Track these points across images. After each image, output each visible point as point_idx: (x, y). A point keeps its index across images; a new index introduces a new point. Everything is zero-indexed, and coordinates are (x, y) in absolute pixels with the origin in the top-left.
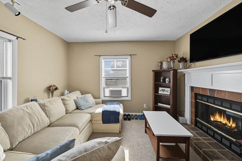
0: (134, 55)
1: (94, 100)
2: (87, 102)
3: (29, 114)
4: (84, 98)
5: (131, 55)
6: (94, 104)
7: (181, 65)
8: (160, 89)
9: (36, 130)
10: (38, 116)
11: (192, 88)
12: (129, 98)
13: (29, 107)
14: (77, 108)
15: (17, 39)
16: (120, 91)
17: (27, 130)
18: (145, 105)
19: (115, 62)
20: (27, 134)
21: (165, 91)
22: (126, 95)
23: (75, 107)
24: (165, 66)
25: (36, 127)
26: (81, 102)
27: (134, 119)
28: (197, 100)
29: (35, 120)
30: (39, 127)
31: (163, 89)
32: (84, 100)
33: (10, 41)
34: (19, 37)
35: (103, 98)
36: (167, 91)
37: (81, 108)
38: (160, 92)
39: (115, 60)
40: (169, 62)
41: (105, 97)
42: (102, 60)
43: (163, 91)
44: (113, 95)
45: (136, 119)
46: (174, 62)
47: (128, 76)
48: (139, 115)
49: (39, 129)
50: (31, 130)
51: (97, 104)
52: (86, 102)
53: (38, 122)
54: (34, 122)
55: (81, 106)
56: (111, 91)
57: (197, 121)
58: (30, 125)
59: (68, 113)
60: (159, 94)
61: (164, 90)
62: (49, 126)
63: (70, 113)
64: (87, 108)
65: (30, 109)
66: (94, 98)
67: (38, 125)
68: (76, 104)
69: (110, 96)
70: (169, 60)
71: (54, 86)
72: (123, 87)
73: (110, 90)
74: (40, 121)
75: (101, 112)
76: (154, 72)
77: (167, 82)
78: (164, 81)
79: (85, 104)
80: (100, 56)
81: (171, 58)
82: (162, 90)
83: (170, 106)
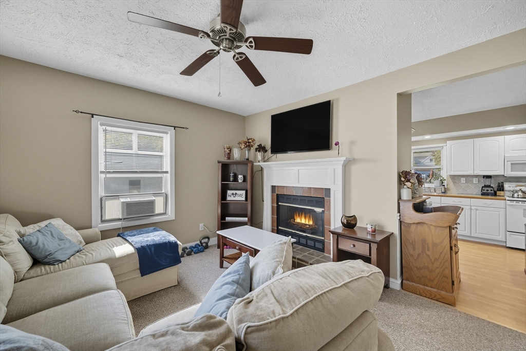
0: (184, 128)
1: (77, 233)
2: (63, 240)
4: (49, 232)
5: (175, 127)
6: (81, 242)
7: (259, 155)
8: (229, 192)
11: (273, 188)
12: (169, 217)
16: (151, 204)
18: (201, 225)
22: (162, 212)
24: (236, 155)
26: (46, 244)
27: (185, 255)
28: (279, 203)
31: (234, 192)
32: (52, 235)
35: (100, 225)
36: (241, 195)
37: (54, 258)
38: (229, 198)
39: (134, 132)
40: (242, 149)
42: (99, 126)
43: (234, 196)
44: (131, 215)
45: (189, 254)
46: (249, 150)
47: (169, 170)
48: (191, 247)
51: (88, 241)
52: (61, 240)
55: (53, 252)
56: (128, 206)
57: (279, 230)
60: (228, 202)
61: (236, 194)
63: (21, 281)
66: (77, 229)
69: (125, 217)
70: (243, 147)
72: (155, 195)
73: (123, 203)
76: (221, 164)
77: (240, 181)
78: (236, 179)
79: (60, 248)
80: (92, 115)
81: (246, 144)
82: (233, 194)
83: (247, 218)
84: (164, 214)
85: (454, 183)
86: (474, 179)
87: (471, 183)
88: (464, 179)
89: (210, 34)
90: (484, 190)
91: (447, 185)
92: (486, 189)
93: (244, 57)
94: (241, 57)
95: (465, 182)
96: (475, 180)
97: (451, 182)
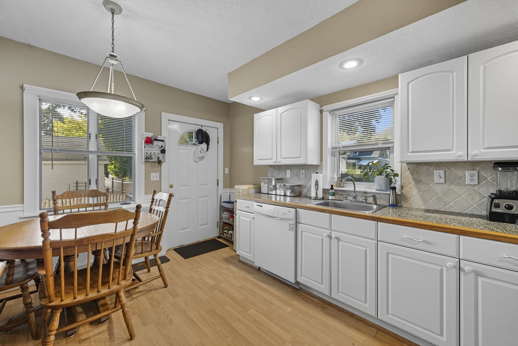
85: (417, 181)
86: (467, 173)
87: (458, 184)
88: (442, 172)
90: (497, 206)
91: (402, 187)
92: (504, 203)
95: (442, 181)
96: (469, 176)
97: (411, 180)
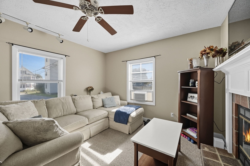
0: (158, 56)
3: (63, 103)
6: (119, 104)
7: (216, 61)
9: (65, 113)
10: (68, 105)
11: (234, 96)
12: (153, 104)
13: (65, 99)
14: (103, 106)
15: (66, 57)
17: (59, 112)
19: (141, 65)
20: (59, 115)
21: (194, 98)
22: (151, 100)
23: (101, 105)
24: (195, 64)
25: (65, 112)
26: (106, 101)
28: (240, 116)
29: (65, 107)
30: (67, 112)
31: (193, 95)
32: (110, 100)
33: (62, 58)
34: (67, 56)
35: (129, 101)
37: (105, 106)
39: (141, 63)
41: (131, 99)
42: (129, 65)
47: (153, 80)
49: (67, 113)
50: (62, 113)
51: (122, 105)
53: (67, 109)
54: (64, 109)
55: (106, 104)
56: (136, 95)
57: (240, 150)
58: (61, 110)
59: (94, 108)
60: (188, 102)
62: (76, 114)
63: (96, 109)
64: (111, 107)
65: (65, 100)
66: (121, 100)
67: (67, 111)
68: (103, 102)
69: (135, 99)
71: (90, 87)
72: (148, 92)
74: (69, 109)
75: (115, 111)
76: (180, 74)
77: (197, 86)
79: (109, 104)
80: (127, 61)
82: (191, 97)
83: (197, 118)
84: (152, 101)
89: (79, 8)
93: (101, 19)
94: (100, 19)
